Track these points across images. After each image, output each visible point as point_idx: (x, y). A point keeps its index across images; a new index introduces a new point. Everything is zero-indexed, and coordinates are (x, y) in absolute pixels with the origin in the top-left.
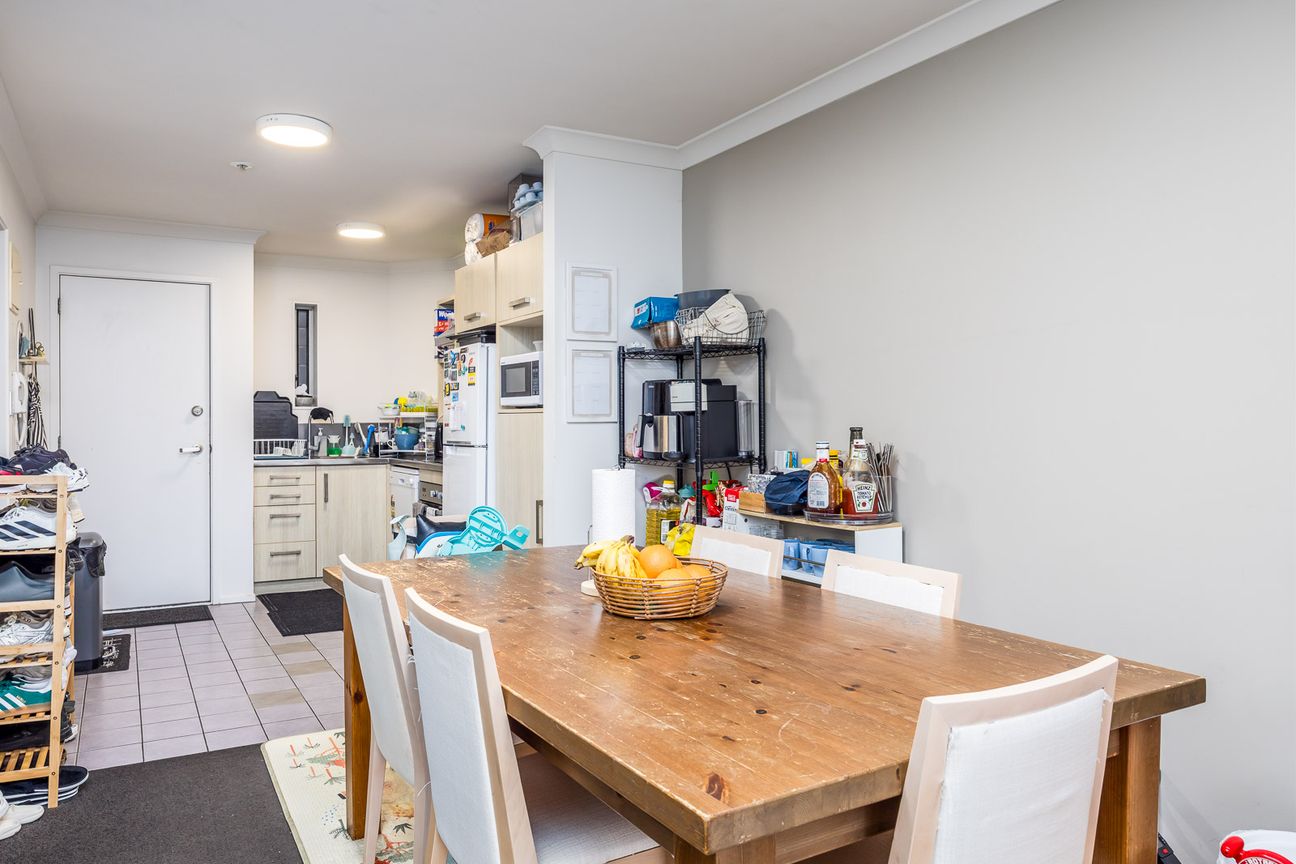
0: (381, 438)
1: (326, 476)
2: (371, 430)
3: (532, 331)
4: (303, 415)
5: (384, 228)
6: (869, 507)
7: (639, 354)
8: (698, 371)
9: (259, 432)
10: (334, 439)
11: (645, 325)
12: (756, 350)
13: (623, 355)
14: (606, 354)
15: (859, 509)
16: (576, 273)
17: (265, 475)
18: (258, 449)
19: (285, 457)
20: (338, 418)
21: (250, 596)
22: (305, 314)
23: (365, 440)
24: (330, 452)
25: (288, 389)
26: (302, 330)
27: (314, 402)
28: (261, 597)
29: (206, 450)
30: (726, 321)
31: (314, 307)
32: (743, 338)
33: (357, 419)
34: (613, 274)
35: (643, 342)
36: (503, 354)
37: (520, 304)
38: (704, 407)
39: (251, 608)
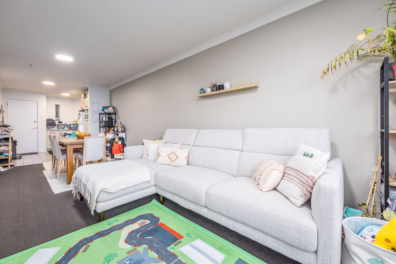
0: (72, 126)
1: (60, 132)
2: (70, 125)
3: (87, 110)
4: (57, 123)
5: (69, 94)
6: (121, 131)
7: (102, 114)
8: (106, 116)
9: (47, 125)
10: (63, 127)
11: (103, 110)
12: (115, 114)
13: (100, 114)
14: (97, 114)
15: (119, 131)
16: (92, 103)
17: (49, 132)
18: (47, 128)
19: (53, 129)
20: (64, 123)
21: (46, 151)
22: (57, 106)
23: (69, 127)
24: (62, 129)
25: (54, 118)
26: (57, 109)
27: (59, 120)
28: (48, 151)
29: (37, 127)
30: (111, 110)
31: (59, 105)
32: (113, 112)
33: (67, 123)
34: (99, 104)
35: (103, 112)
36: (85, 113)
37: (82, 108)
38: (107, 120)
39: (46, 153)
